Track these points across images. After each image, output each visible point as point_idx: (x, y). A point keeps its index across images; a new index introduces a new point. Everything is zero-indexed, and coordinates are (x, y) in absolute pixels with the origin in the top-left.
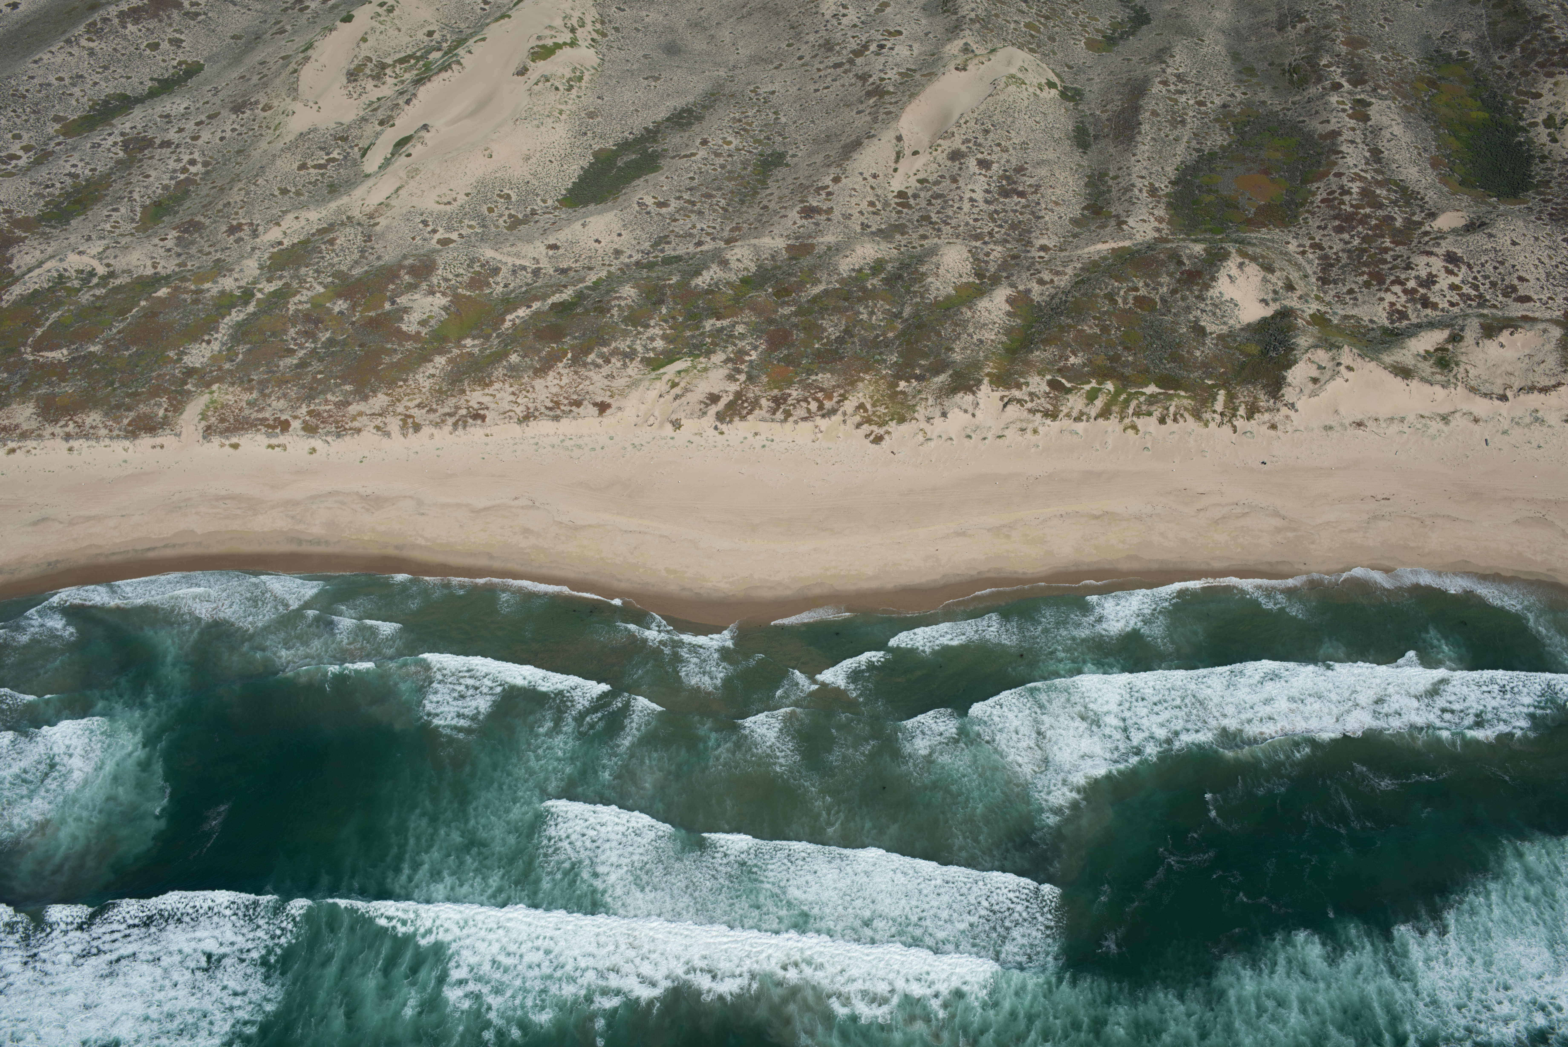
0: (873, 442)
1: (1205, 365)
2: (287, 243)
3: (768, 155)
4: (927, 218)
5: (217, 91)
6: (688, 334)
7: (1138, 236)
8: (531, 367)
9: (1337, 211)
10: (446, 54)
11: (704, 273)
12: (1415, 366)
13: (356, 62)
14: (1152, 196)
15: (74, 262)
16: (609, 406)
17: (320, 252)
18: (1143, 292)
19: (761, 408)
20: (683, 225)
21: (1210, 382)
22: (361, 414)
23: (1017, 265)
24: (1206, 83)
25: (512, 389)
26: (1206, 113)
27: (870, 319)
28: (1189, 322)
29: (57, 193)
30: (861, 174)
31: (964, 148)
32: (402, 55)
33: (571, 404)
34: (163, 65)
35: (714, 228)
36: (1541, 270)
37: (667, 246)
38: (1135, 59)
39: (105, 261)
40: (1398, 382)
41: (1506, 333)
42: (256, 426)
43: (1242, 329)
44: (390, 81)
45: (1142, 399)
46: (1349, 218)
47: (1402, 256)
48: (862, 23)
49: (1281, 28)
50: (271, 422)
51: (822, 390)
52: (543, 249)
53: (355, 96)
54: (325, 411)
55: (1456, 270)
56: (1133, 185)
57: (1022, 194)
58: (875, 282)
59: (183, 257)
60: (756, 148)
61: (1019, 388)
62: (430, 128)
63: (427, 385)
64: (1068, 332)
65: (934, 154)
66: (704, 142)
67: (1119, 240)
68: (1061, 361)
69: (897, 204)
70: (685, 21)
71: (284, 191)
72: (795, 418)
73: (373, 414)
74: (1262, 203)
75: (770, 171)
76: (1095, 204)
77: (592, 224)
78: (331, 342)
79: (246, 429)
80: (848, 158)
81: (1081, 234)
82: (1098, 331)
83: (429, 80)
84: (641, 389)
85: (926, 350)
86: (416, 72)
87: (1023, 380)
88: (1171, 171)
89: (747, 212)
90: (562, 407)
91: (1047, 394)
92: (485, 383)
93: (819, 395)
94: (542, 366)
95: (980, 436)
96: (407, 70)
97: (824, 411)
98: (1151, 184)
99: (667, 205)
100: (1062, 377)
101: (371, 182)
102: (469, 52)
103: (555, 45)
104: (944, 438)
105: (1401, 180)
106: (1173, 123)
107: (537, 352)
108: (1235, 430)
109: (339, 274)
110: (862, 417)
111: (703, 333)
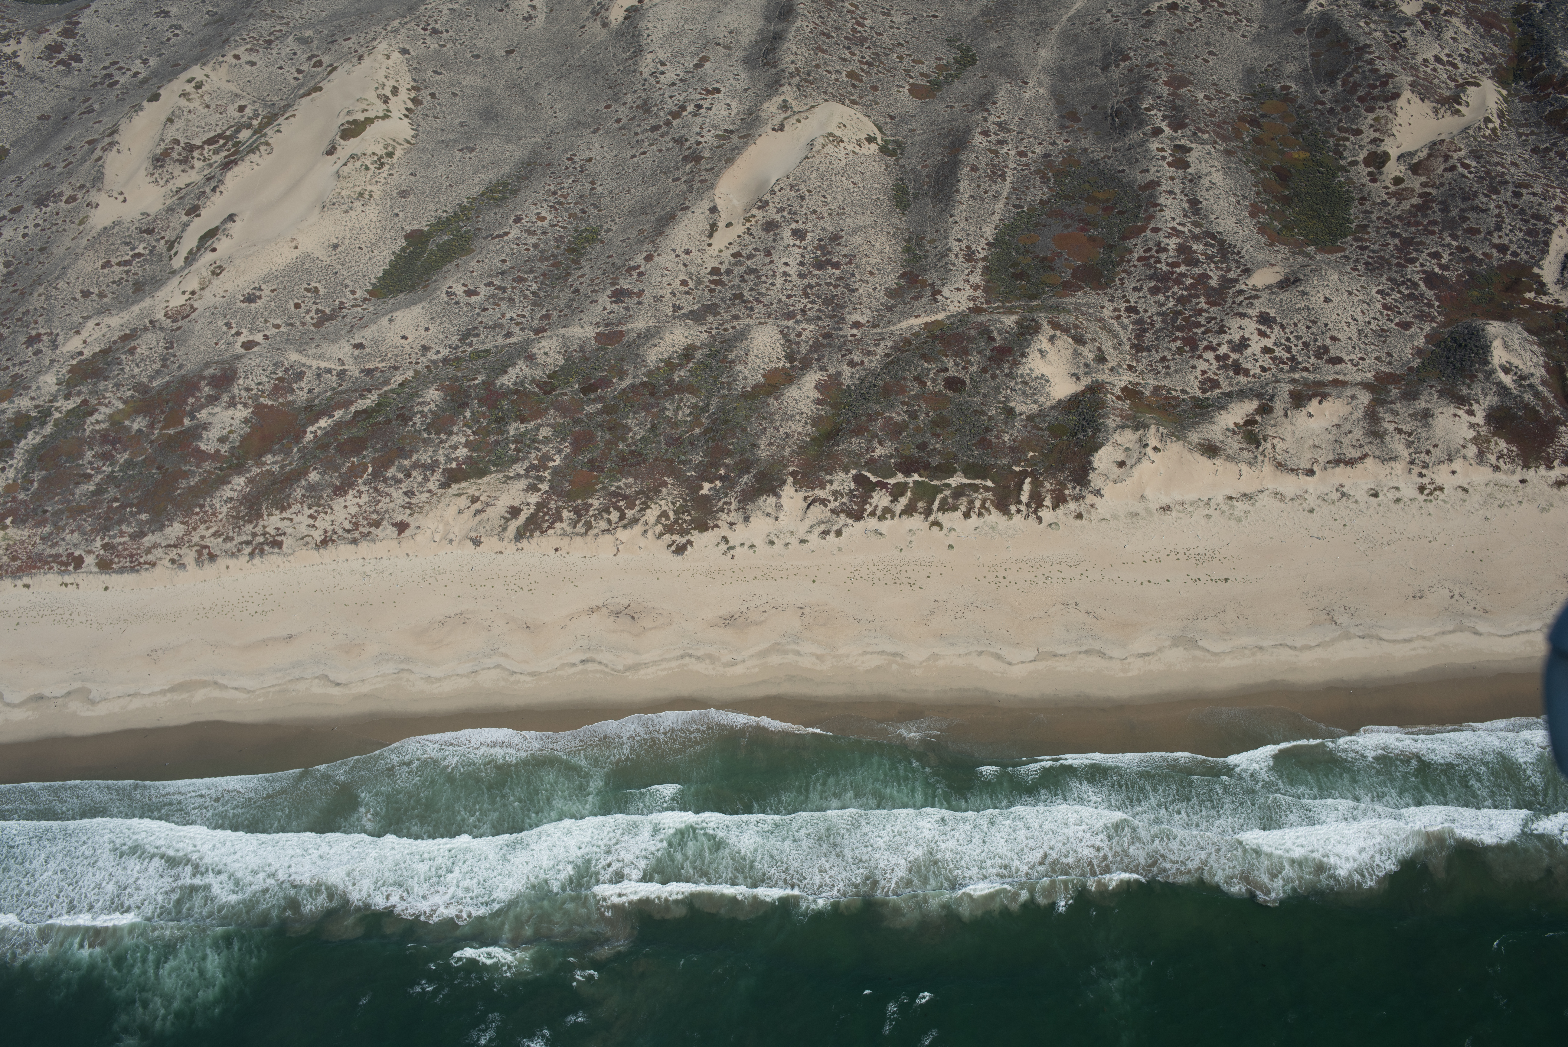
0: (674, 552)
1: (1013, 449)
2: (87, 353)
3: (582, 231)
4: (739, 296)
5: (20, 182)
6: (492, 438)
7: (951, 307)
8: (331, 485)
9: (1152, 271)
10: (255, 133)
11: (510, 370)
12: (1222, 442)
13: (163, 146)
14: (968, 260)
16: (408, 526)
17: (120, 364)
18: (952, 372)
19: (561, 520)
20: (491, 315)
21: (1017, 469)
22: (156, 546)
23: (829, 344)
24: (1028, 131)
25: (311, 511)
26: (1027, 165)
27: (676, 415)
28: (1000, 402)
30: (674, 250)
31: (778, 218)
32: (212, 134)
33: (370, 525)
35: (524, 316)
36: (1353, 327)
37: (474, 339)
38: (958, 107)
40: (1205, 463)
41: (1314, 402)
42: (48, 563)
43: (1052, 408)
44: (198, 164)
45: (948, 493)
46: (1164, 278)
47: (1215, 318)
48: (681, 80)
49: (1105, 68)
50: (64, 559)
51: (625, 497)
52: (348, 349)
53: (162, 182)
54: (120, 544)
55: (1268, 331)
56: (950, 250)
57: (836, 265)
58: (682, 373)
60: (571, 223)
61: (822, 486)
62: (236, 218)
63: (225, 510)
64: (876, 420)
65: (748, 225)
66: (518, 220)
67: (932, 312)
68: (867, 453)
69: (710, 282)
70: (503, 82)
71: (86, 294)
72: (596, 531)
73: (169, 546)
74: (1079, 263)
75: (583, 248)
76: (911, 272)
77: (399, 319)
78: (129, 464)
79: (39, 568)
80: (661, 234)
81: (895, 306)
82: (906, 418)
83: (236, 164)
84: (441, 505)
85: (731, 447)
86: (226, 153)
87: (828, 478)
88: (989, 232)
89: (558, 297)
90: (361, 529)
91: (851, 491)
92: (283, 506)
93: (621, 503)
94: (342, 483)
95: (783, 542)
96: (216, 152)
97: (625, 521)
98: (968, 247)
99: (477, 293)
100: (868, 471)
101: (176, 280)
102: (279, 131)
103: (367, 119)
104: (746, 546)
105: (1219, 233)
106: (992, 177)
107: (337, 468)
108: (1040, 522)
109: (137, 387)
110: (664, 526)
111: (507, 438)
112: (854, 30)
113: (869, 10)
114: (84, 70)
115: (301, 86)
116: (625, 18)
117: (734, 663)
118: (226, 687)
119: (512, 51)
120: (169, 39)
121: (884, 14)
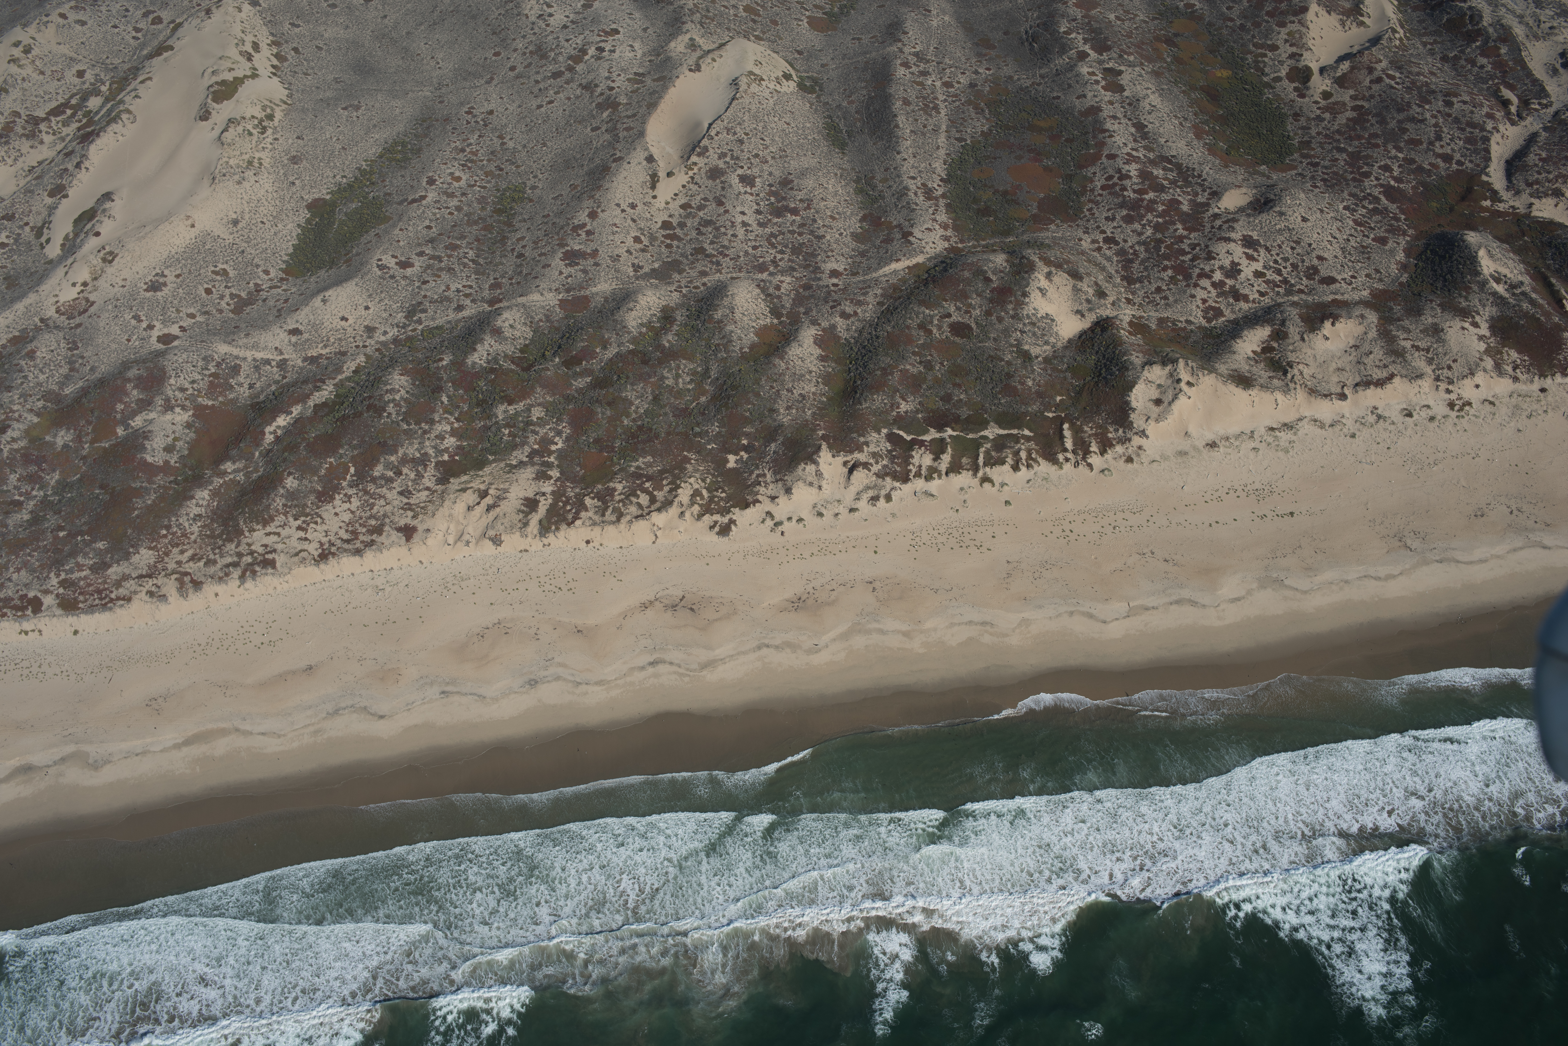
0: (718, 533)
1: (1040, 395)
3: (504, 190)
4: (701, 251)
6: (480, 424)
7: (928, 249)
8: (313, 491)
9: (1121, 199)
10: (107, 100)
11: (479, 347)
12: (1249, 372)
14: (929, 199)
16: (415, 529)
17: (21, 371)
18: (956, 317)
19: (587, 510)
20: (435, 288)
21: (1050, 415)
22: (125, 577)
23: (812, 296)
24: (947, 60)
25: (299, 522)
26: (956, 96)
27: (677, 384)
28: (1013, 346)
31: (721, 164)
32: (54, 104)
33: (371, 532)
35: (471, 287)
36: (1336, 245)
37: (423, 315)
38: (866, 38)
40: (1241, 395)
41: (1327, 324)
43: (1065, 348)
44: (48, 139)
45: (989, 446)
46: (1135, 205)
47: (1199, 245)
48: (573, 22)
50: (17, 602)
52: (283, 336)
54: (80, 579)
55: (1255, 254)
56: (907, 189)
57: (794, 212)
58: (670, 338)
60: (489, 182)
61: (859, 449)
62: (114, 197)
63: (195, 529)
64: (892, 374)
65: (691, 173)
66: (431, 182)
67: (911, 256)
68: (893, 410)
69: (666, 237)
70: (369, 32)
73: (141, 576)
74: (1042, 195)
75: (511, 208)
76: (871, 214)
77: (333, 298)
78: (63, 486)
80: (599, 188)
81: (869, 251)
82: (921, 369)
83: (98, 135)
84: (447, 503)
85: (748, 414)
86: (77, 125)
87: (862, 439)
88: (939, 167)
89: (502, 264)
90: (361, 537)
91: (889, 452)
92: (264, 520)
93: (647, 485)
94: (324, 487)
95: (832, 513)
96: (66, 123)
97: (658, 505)
98: (924, 185)
99: (412, 265)
100: (899, 429)
101: (60, 271)
102: (137, 96)
103: (235, 79)
104: (794, 520)
105: (1173, 156)
106: (926, 111)
107: (315, 472)
108: (1092, 469)
109: (47, 396)
110: (701, 505)
111: (497, 423)
115: (143, 46)
117: (816, 649)
118: (251, 733)
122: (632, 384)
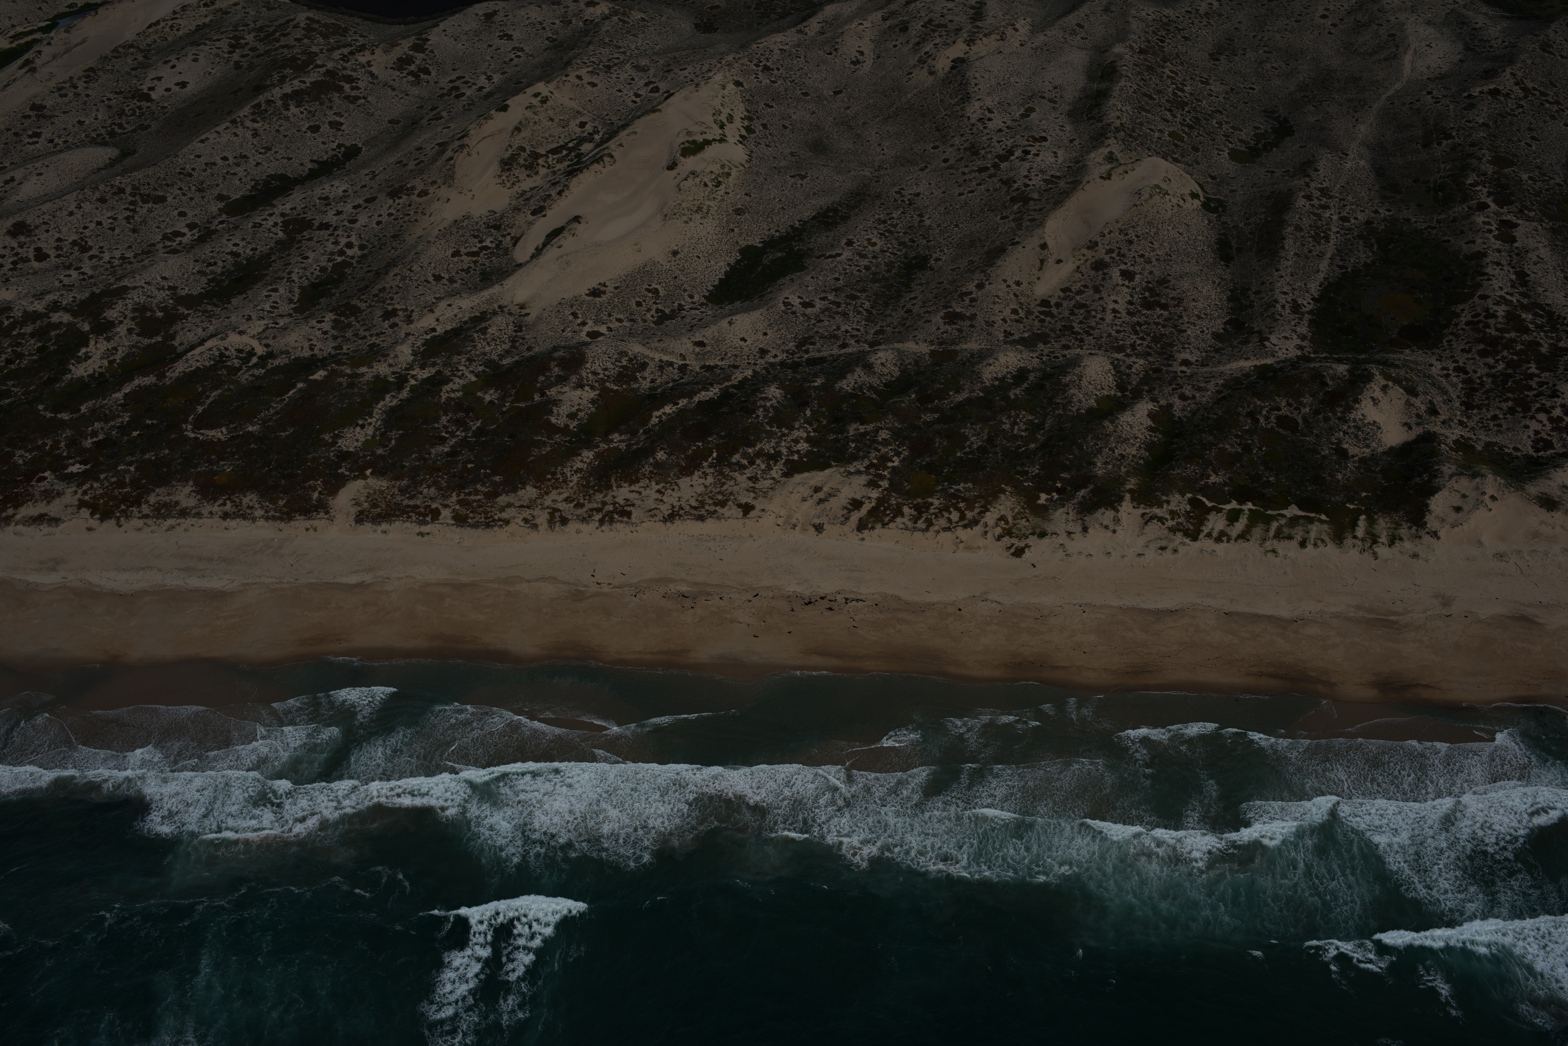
0: (1013, 554)
1: (1346, 488)
2: (440, 330)
3: (912, 258)
4: (1069, 328)
5: (374, 175)
6: (832, 437)
7: (1280, 354)
8: (678, 465)
9: (1481, 335)
10: (597, 146)
11: (849, 376)
12: (1560, 497)
13: (510, 151)
14: (1295, 313)
15: (234, 340)
16: (753, 508)
17: (473, 341)
18: (1284, 411)
19: (903, 515)
20: (827, 327)
21: (1351, 507)
23: (1159, 378)
24: (1350, 198)
25: (659, 487)
26: (1349, 229)
27: (1012, 429)
28: (1332, 444)
29: (219, 270)
30: (1005, 281)
31: (1107, 259)
32: (555, 145)
33: (715, 504)
34: (322, 146)
35: (858, 330)
37: (811, 347)
38: (1279, 172)
39: (264, 342)
40: (1543, 515)
42: (407, 513)
43: (1384, 453)
44: (543, 171)
45: (1283, 521)
46: (1494, 342)
47: (1547, 383)
48: (1008, 127)
49: (1426, 145)
50: (422, 510)
52: (690, 346)
53: (508, 185)
54: (475, 501)
56: (1276, 301)
57: (1164, 307)
58: (1017, 391)
59: (339, 340)
60: (900, 250)
61: (1160, 505)
62: (582, 221)
63: (575, 479)
64: (1210, 450)
65: (1078, 263)
66: (850, 243)
67: (1261, 357)
68: (1202, 479)
69: (1040, 312)
70: (831, 119)
71: (438, 278)
72: (937, 528)
73: (522, 506)
74: (1406, 323)
75: (913, 274)
76: (1237, 319)
77: (738, 322)
78: (481, 432)
79: (398, 516)
80: (991, 265)
81: (1223, 349)
82: (1239, 450)
83: (581, 172)
84: (785, 492)
85: (1068, 463)
86: (569, 163)
87: (1164, 498)
88: (1314, 288)
89: (891, 316)
90: (707, 507)
91: (1187, 512)
92: (631, 480)
93: (961, 505)
94: (688, 464)
95: (1120, 554)
96: (559, 161)
97: (965, 522)
98: (1294, 301)
99: (812, 306)
100: (1203, 496)
101: (524, 271)
102: (621, 145)
103: (705, 140)
104: (1084, 555)
105: (1547, 305)
106: (1316, 238)
107: (683, 451)
108: (1376, 557)
109: (490, 363)
110: (1003, 529)
111: (847, 437)
112: (1174, 94)
113: (1188, 78)
114: (432, 82)
115: (639, 107)
116: (952, 68)
119: (840, 92)
120: (511, 60)
121: (1202, 82)
122: (972, 424)
